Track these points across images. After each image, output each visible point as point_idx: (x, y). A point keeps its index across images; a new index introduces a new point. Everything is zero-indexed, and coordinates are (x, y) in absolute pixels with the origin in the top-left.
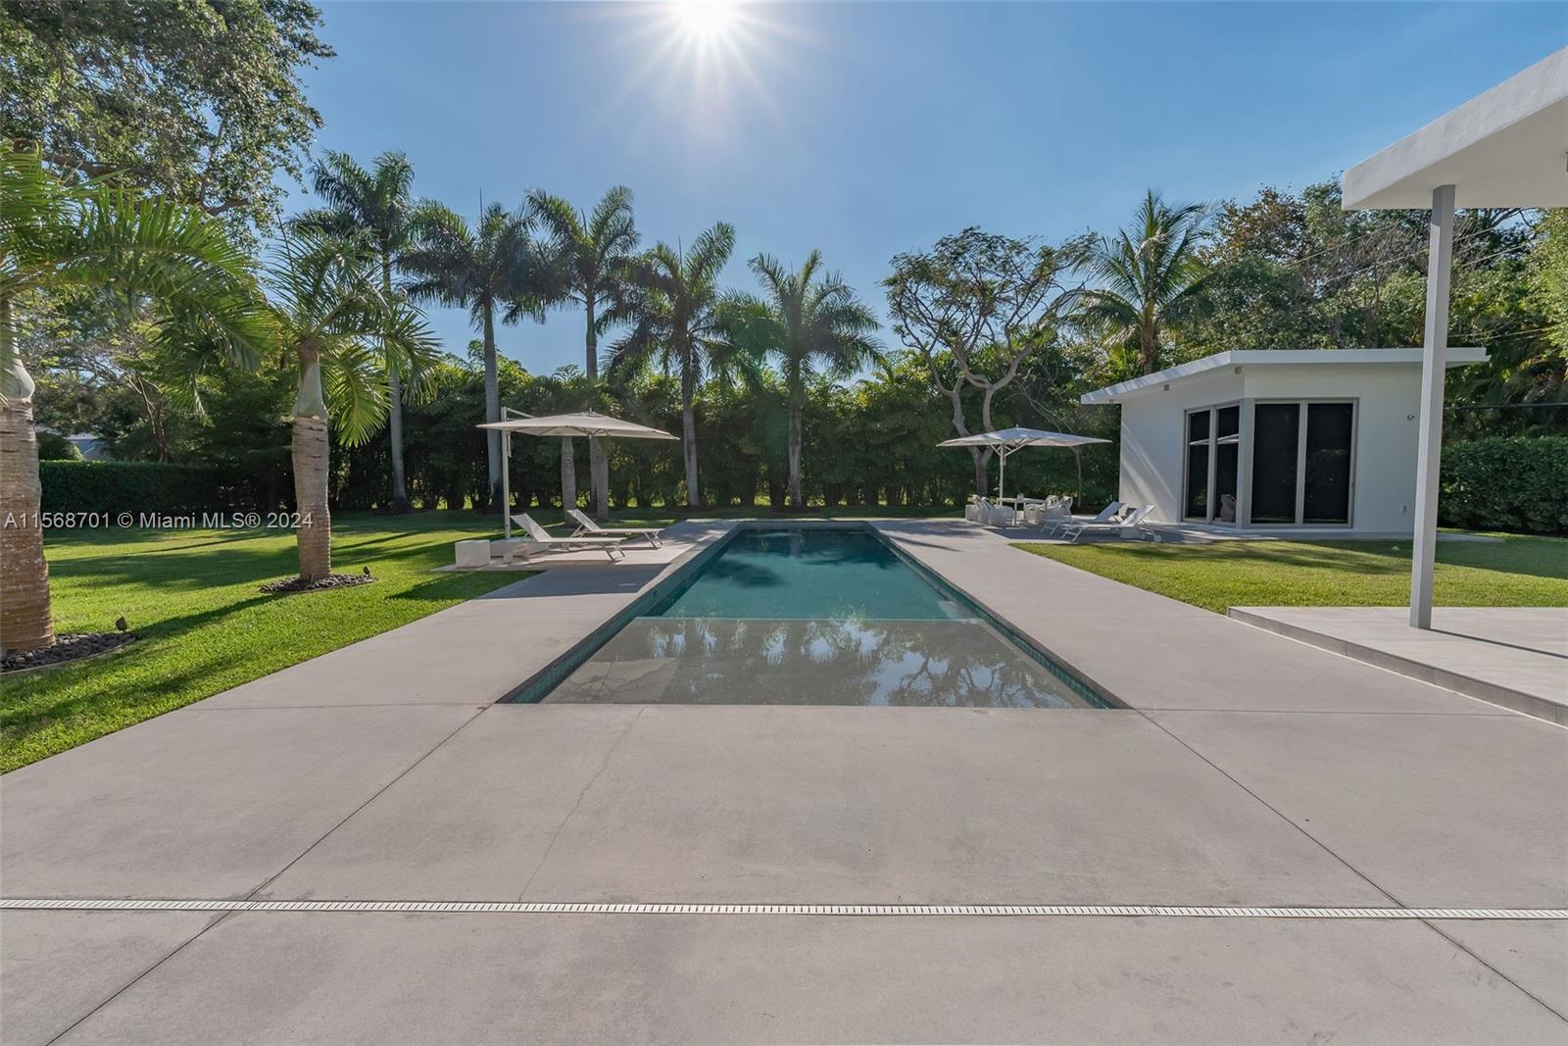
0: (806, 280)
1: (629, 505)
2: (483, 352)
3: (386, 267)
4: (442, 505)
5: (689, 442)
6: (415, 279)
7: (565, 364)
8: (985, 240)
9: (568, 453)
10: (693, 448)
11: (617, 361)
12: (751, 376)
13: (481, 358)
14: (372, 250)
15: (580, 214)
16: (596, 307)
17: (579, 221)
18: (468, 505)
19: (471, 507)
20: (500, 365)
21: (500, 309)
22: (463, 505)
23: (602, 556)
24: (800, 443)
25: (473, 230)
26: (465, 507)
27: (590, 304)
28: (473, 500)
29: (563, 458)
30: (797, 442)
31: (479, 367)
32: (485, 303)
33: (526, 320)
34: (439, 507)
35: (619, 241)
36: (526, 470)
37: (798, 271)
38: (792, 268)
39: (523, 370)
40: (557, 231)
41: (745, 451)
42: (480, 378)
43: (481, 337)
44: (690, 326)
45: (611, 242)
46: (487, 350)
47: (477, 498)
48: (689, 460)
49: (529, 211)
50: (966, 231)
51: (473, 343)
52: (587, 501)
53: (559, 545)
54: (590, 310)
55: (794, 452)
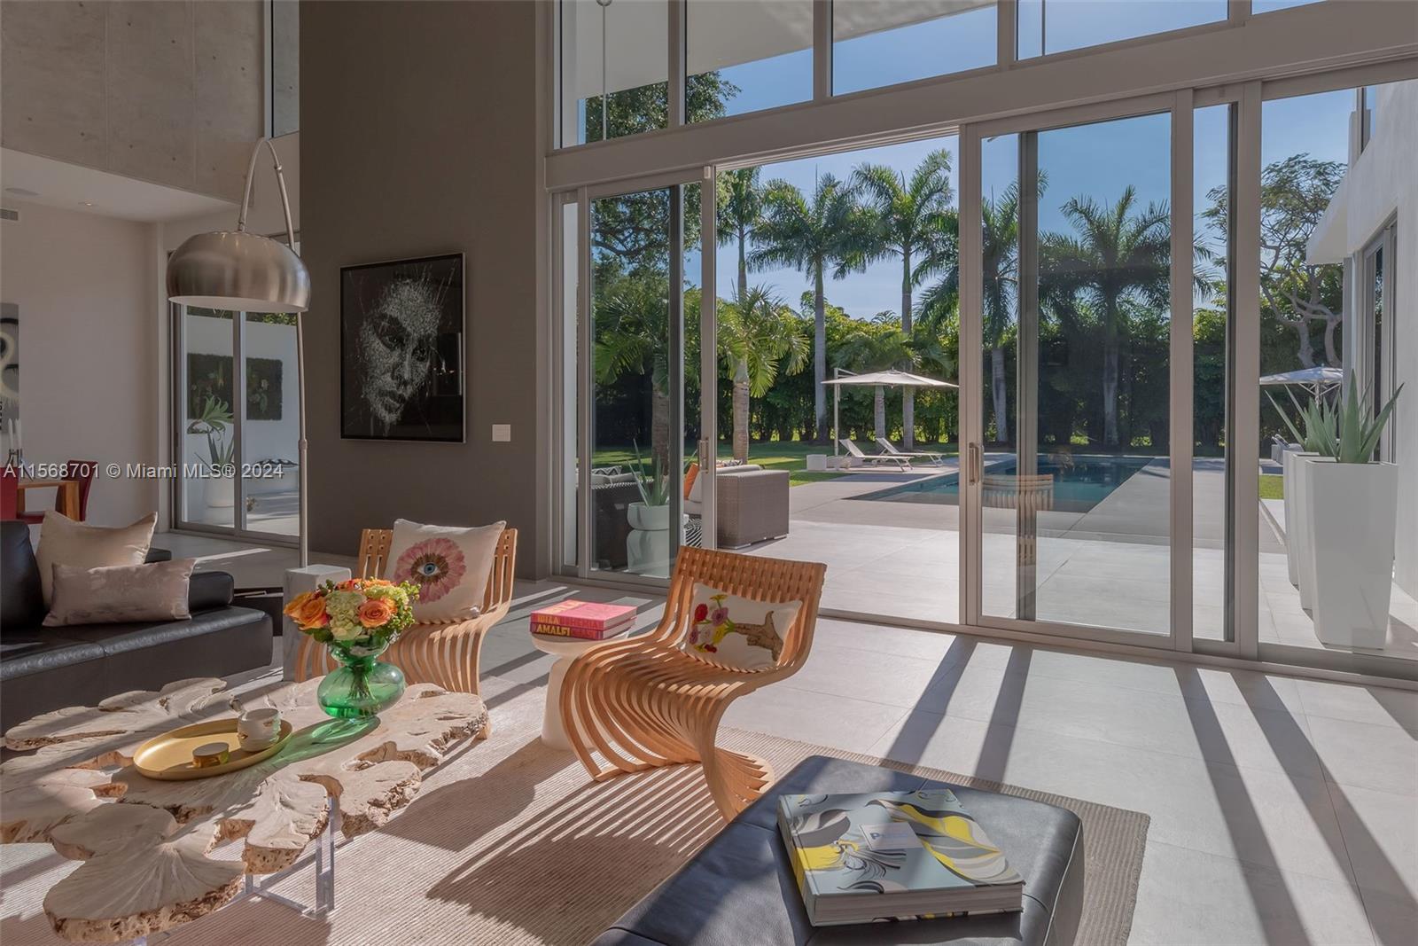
0: (1121, 214)
1: (940, 441)
2: (813, 302)
3: (742, 238)
4: (775, 437)
5: (997, 380)
6: (764, 247)
7: (884, 311)
8: (1313, 166)
9: (880, 398)
10: (1002, 386)
11: (930, 306)
12: (1066, 312)
13: (811, 306)
14: (732, 226)
15: (900, 176)
16: (912, 257)
17: (898, 183)
18: (796, 437)
19: (798, 439)
20: (827, 312)
21: (831, 267)
22: (791, 438)
23: (899, 469)
24: (1116, 380)
25: (809, 200)
26: (793, 439)
27: (907, 255)
28: (800, 433)
29: (876, 399)
30: (1113, 379)
31: (810, 315)
32: (817, 259)
33: (852, 275)
34: (772, 439)
35: (934, 197)
36: (847, 407)
37: (1113, 205)
38: (1105, 207)
39: (846, 315)
40: (880, 194)
41: (1058, 388)
42: (810, 325)
43: (813, 289)
44: (1001, 267)
45: (928, 197)
46: (816, 300)
47: (804, 431)
48: (998, 398)
49: (855, 182)
50: (1290, 160)
51: (805, 294)
52: (900, 436)
53: (870, 460)
54: (906, 261)
55: (1109, 388)
